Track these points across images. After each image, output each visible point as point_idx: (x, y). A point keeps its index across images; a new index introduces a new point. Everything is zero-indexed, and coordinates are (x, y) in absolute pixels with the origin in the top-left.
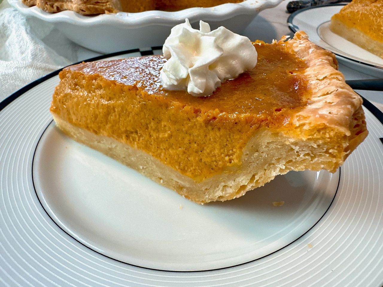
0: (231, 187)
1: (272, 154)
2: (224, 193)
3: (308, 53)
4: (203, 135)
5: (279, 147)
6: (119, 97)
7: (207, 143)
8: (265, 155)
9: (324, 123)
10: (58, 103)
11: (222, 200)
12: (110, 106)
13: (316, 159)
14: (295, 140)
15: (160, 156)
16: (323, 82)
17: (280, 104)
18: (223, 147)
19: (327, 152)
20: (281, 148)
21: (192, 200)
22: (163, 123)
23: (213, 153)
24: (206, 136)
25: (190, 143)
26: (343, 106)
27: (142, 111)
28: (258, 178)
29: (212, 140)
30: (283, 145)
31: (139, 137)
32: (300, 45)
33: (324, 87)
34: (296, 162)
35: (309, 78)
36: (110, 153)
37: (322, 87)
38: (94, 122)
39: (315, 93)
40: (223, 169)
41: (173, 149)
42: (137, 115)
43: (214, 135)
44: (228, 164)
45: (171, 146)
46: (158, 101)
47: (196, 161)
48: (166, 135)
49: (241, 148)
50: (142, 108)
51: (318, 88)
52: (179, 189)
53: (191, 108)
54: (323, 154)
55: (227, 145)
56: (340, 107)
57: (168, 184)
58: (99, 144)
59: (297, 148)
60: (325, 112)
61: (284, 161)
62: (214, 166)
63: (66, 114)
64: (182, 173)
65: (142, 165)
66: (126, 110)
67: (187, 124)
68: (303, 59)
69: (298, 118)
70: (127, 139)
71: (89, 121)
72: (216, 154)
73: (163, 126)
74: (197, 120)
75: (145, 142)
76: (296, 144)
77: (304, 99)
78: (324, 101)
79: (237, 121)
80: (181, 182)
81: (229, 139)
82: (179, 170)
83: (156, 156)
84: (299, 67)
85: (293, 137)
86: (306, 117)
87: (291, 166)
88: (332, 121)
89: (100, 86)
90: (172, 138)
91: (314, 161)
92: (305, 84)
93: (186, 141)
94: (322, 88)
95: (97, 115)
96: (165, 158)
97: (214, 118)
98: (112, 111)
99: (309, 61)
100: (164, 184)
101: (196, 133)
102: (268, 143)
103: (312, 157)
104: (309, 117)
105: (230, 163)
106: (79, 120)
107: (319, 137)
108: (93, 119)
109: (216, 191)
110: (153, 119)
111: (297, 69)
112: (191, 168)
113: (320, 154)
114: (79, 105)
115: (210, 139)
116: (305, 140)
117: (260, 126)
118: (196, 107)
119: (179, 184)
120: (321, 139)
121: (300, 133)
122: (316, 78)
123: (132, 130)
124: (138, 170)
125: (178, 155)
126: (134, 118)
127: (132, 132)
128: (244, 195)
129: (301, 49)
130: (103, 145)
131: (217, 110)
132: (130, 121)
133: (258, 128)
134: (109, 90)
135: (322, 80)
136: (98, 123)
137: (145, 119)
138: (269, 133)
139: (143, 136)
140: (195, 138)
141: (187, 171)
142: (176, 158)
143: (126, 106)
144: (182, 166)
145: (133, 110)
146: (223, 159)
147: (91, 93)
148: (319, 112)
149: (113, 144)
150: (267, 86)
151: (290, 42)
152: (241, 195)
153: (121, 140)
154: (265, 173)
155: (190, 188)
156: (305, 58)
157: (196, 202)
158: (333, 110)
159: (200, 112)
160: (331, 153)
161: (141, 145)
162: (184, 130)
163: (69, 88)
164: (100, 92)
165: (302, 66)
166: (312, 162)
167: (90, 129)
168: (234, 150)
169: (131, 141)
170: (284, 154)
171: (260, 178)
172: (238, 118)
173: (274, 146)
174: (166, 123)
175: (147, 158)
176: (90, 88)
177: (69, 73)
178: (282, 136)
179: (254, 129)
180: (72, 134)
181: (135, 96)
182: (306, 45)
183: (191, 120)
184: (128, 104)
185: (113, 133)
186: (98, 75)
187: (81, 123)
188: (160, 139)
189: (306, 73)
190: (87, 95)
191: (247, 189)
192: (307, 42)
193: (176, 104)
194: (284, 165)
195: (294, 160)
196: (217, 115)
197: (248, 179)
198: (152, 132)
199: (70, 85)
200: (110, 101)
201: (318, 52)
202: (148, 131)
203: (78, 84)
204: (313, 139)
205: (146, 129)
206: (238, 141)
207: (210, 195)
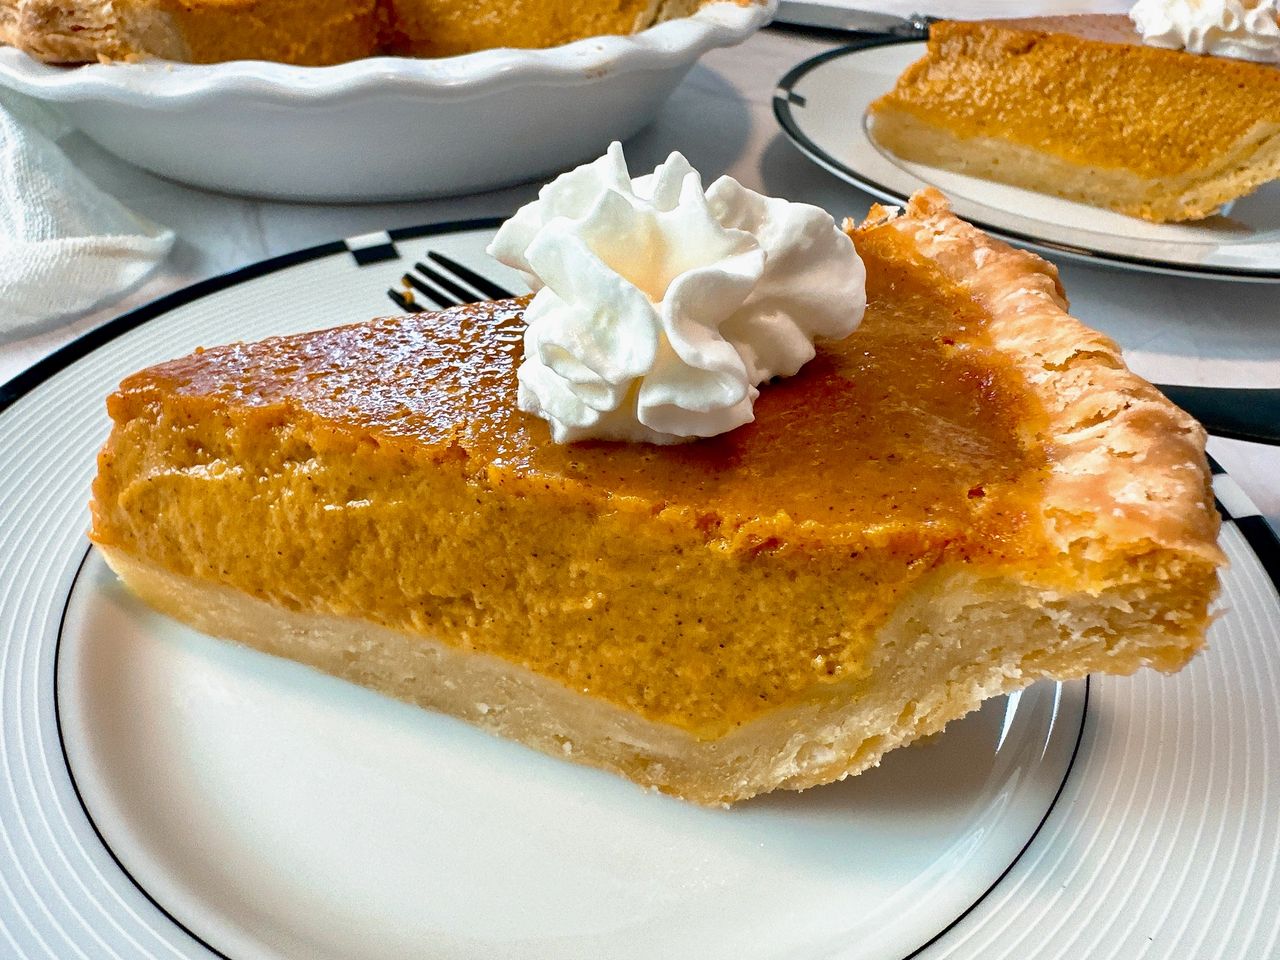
0: (830, 746)
1: (977, 638)
2: (805, 764)
3: (973, 263)
4: (731, 596)
5: (1005, 616)
6: (392, 486)
7: (743, 621)
8: (955, 642)
9: (1148, 539)
10: (124, 514)
11: (800, 787)
12: (355, 520)
13: (1123, 642)
14: (1062, 597)
15: (562, 672)
16: (1071, 375)
17: (971, 471)
18: (804, 628)
19: (1159, 619)
20: (1009, 619)
21: (687, 799)
22: (574, 568)
23: (767, 647)
24: (742, 597)
25: (680, 623)
26: (1175, 467)
27: (491, 531)
28: (929, 710)
29: (763, 609)
30: (1019, 611)
31: (479, 617)
32: (937, 238)
33: (1082, 397)
34: (1058, 656)
35: (1019, 362)
36: (349, 669)
37: (1073, 393)
38: (287, 577)
39: (1058, 417)
40: (809, 693)
41: (616, 644)
42: (471, 544)
43: (771, 595)
44: (823, 679)
45: (606, 636)
46: (554, 495)
47: (702, 678)
48: (589, 604)
49: (869, 628)
50: (490, 522)
51: (1060, 399)
52: (636, 766)
53: (686, 514)
54: (1145, 625)
55: (817, 621)
56: (1166, 471)
57: (593, 754)
58: (301, 639)
59: (1064, 617)
60: (1130, 491)
61: (1015, 655)
62: (771, 690)
63: (163, 548)
64: (649, 717)
65: (484, 701)
66: (425, 529)
67: (671, 565)
68: (959, 285)
69: (1054, 521)
70: (430, 624)
71: (265, 573)
72: (780, 652)
73: (574, 575)
74: (708, 549)
75: (507, 631)
76: (1059, 606)
77: (1028, 442)
78: (1104, 450)
79: (859, 547)
80: (641, 745)
81: (826, 605)
82: (640, 710)
83: (550, 670)
84: (964, 320)
85: (1057, 588)
86: (1079, 517)
87: (1041, 666)
88: (1166, 528)
89: (302, 449)
90: (612, 611)
91: (1116, 650)
92: (1013, 383)
93: (666, 617)
94: (1074, 399)
95: (302, 551)
96: (582, 675)
97: (773, 542)
98: (365, 534)
99: (987, 289)
100: (578, 758)
101: (704, 591)
102: (965, 608)
103: (1109, 637)
104: (1092, 517)
105: (831, 672)
106: (221, 569)
107: (1135, 580)
108: (285, 566)
109: (778, 761)
110: (535, 555)
111: (963, 328)
112: (688, 701)
113: (1136, 625)
114: (219, 519)
115: (756, 608)
116: (1096, 596)
117: (937, 563)
118: (701, 506)
119: (636, 751)
120: (1144, 587)
121: (1076, 573)
122: (1040, 362)
123: (452, 595)
124: (470, 718)
125: (636, 664)
126: (460, 555)
127: (449, 601)
128: (878, 765)
129: (945, 252)
130: (318, 642)
131: (782, 515)
132: (443, 566)
133: (933, 566)
134: (349, 464)
135: (1064, 368)
136: (306, 578)
137: (505, 555)
138: (973, 580)
139: (494, 612)
140: (701, 608)
141: (667, 710)
142: (627, 671)
143: (425, 517)
144: (650, 695)
145: (452, 530)
146: (804, 667)
147: (266, 475)
148: (1111, 493)
149: (368, 638)
150: (899, 403)
151: (901, 227)
152: (866, 766)
153: (407, 627)
154: (948, 695)
155: (678, 759)
156: (969, 282)
157: (703, 802)
158: (1150, 483)
159: (718, 524)
160: (1172, 621)
161: (488, 640)
162: (658, 583)
163: (166, 456)
164: (305, 470)
165: (973, 315)
166: (1110, 653)
167: (269, 593)
168: (846, 635)
169: (445, 630)
170: (1018, 634)
171: (934, 711)
172: (863, 538)
173: (985, 615)
174: (586, 567)
175: (511, 678)
176: (259, 456)
177: (157, 398)
178: (1013, 587)
179: (919, 572)
180: (186, 609)
181: (460, 479)
182: (957, 236)
183: (686, 551)
184: (431, 509)
185: (371, 604)
186: (289, 409)
187: (229, 579)
188: (562, 619)
189: (1003, 344)
190: (252, 482)
191: (889, 746)
192: (956, 223)
193: (626, 501)
194: (1018, 667)
195: (1052, 651)
196: (786, 533)
197: (892, 718)
198: (529, 597)
199: (169, 448)
200: (355, 503)
201: (1005, 260)
202: (516, 594)
203: (204, 439)
204: (1118, 587)
205: (507, 587)
206: (862, 609)
207: (754, 773)
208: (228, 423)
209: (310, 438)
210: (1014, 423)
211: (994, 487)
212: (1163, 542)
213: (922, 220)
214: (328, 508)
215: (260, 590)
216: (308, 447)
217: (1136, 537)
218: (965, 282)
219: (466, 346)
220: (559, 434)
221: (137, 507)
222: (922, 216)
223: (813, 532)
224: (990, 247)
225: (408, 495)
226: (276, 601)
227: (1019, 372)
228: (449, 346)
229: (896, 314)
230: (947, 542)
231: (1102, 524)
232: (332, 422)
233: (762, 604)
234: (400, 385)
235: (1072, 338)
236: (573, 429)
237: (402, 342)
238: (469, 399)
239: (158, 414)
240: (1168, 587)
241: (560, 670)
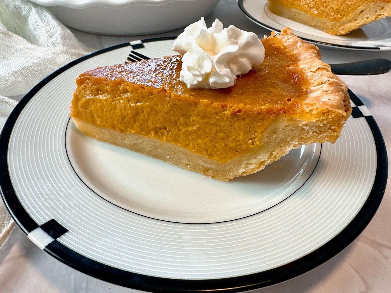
0: (252, 164)
1: (287, 134)
2: (246, 169)
3: (297, 47)
4: (229, 125)
5: (294, 128)
6: (148, 99)
7: (232, 132)
8: (282, 136)
9: (327, 108)
10: (80, 108)
11: (245, 175)
12: (138, 108)
13: (322, 135)
14: (306, 123)
15: (188, 147)
16: (317, 73)
17: (289, 95)
18: (246, 133)
19: (330, 128)
21: (218, 179)
22: (192, 119)
23: (237, 138)
24: (232, 125)
25: (217, 133)
26: (337, 93)
27: (172, 110)
28: (276, 154)
29: (237, 128)
30: (297, 127)
31: (168, 132)
32: (288, 40)
33: (319, 78)
35: (304, 70)
36: (135, 148)
38: (121, 123)
39: (312, 83)
40: (247, 150)
41: (201, 139)
42: (167, 113)
43: (239, 124)
44: (251, 146)
45: (199, 136)
46: (187, 100)
47: (222, 147)
48: (195, 128)
49: (262, 132)
50: (171, 107)
51: (313, 79)
52: (205, 171)
53: (219, 104)
54: (326, 130)
55: (250, 131)
56: (335, 94)
57: (195, 168)
58: (123, 141)
59: (307, 128)
60: (325, 99)
61: (296, 139)
62: (238, 149)
63: (89, 117)
64: (209, 158)
65: (168, 155)
66: (155, 110)
67: (215, 117)
68: (293, 53)
69: (306, 105)
70: (156, 135)
71: (116, 122)
72: (241, 139)
73: (191, 121)
74: (224, 113)
75: (174, 136)
76: (306, 125)
77: (304, 89)
78: (321, 90)
79: (260, 111)
80: (207, 165)
81: (252, 127)
82: (206, 156)
83: (185, 146)
84: (292, 61)
85: (305, 121)
86: (313, 104)
87: (303, 142)
88: (332, 106)
89: (125, 91)
90: (200, 130)
91: (320, 137)
92: (302, 76)
93: (213, 131)
94: (316, 79)
95: (125, 116)
96: (193, 147)
97: (239, 111)
98: (141, 111)
99: (300, 54)
100: (191, 169)
101: (223, 124)
102: (285, 126)
103: (318, 133)
104: (315, 104)
105: (253, 144)
106: (104, 122)
107: (324, 118)
108: (120, 120)
109: (240, 168)
110: (182, 116)
111: (292, 63)
112: (218, 153)
113: (324, 130)
114: (104, 109)
115: (235, 128)
116: (314, 122)
117: (278, 114)
118: (222, 103)
119: (206, 167)
120: (326, 120)
121: (310, 117)
122: (310, 70)
123: (161, 127)
124: (165, 160)
125: (206, 144)
126: (164, 116)
127: (161, 129)
128: (264, 168)
129: (290, 44)
130: (127, 142)
131: (242, 104)
132: (160, 119)
133: (277, 116)
134: (137, 94)
135: (315, 72)
136: (125, 123)
137: (175, 116)
138: (286, 119)
139: (172, 131)
140: (222, 129)
141: (213, 156)
142: (204, 146)
143: (155, 107)
144: (209, 152)
145: (162, 110)
146: (246, 143)
147: (116, 97)
148: (321, 99)
149: (140, 140)
150: (273, 80)
151: (279, 37)
152: (261, 169)
153: (150, 136)
154: (281, 150)
155: (215, 169)
156: (295, 52)
157: (221, 180)
158: (330, 97)
159: (227, 107)
160: (333, 129)
161: (170, 138)
162: (212, 122)
163: (91, 93)
165: (295, 59)
166: (318, 137)
167: (117, 128)
168: (257, 134)
169: (159, 136)
170: (297, 133)
171: (277, 154)
172: (261, 109)
173: (289, 128)
174: (194, 118)
175: (175, 149)
176: (115, 92)
177: (89, 79)
178: (296, 121)
179: (274, 117)
180: (94, 134)
181: (164, 97)
182: (293, 40)
183: (218, 114)
184: (157, 105)
185: (142, 130)
186: (122, 81)
187: (107, 124)
188: (188, 132)
189: (301, 67)
190: (113, 99)
191: (267, 164)
192: (294, 37)
193: (205, 101)
194: (297, 142)
195: (305, 137)
196: (243, 109)
197: (267, 156)
198: (181, 127)
199: (92, 91)
200: (138, 103)
201: (305, 46)
202: (177, 126)
203: (101, 89)
204: (320, 120)
205: (175, 124)
206: (260, 127)
207: (234, 172)
208: (107, 84)
209: (128, 88)
210: (301, 84)
211: (294, 99)
212: (330, 109)
213: (285, 36)
214: (132, 105)
215: (114, 127)
216: (127, 90)
217: (325, 107)
218: (294, 52)
219: (165, 66)
220: (189, 86)
221: (83, 107)
222: (285, 35)
223: (249, 108)
224: (301, 43)
225: (151, 101)
226: (118, 130)
227: (304, 73)
228: (161, 66)
229: (275, 60)
230: (281, 110)
231: (317, 105)
232: (133, 83)
233: (236, 127)
234: (149, 75)
235: (318, 65)
236: (192, 85)
237: (149, 65)
238: (166, 79)
239: (89, 83)
240: (331, 120)
241: (187, 146)
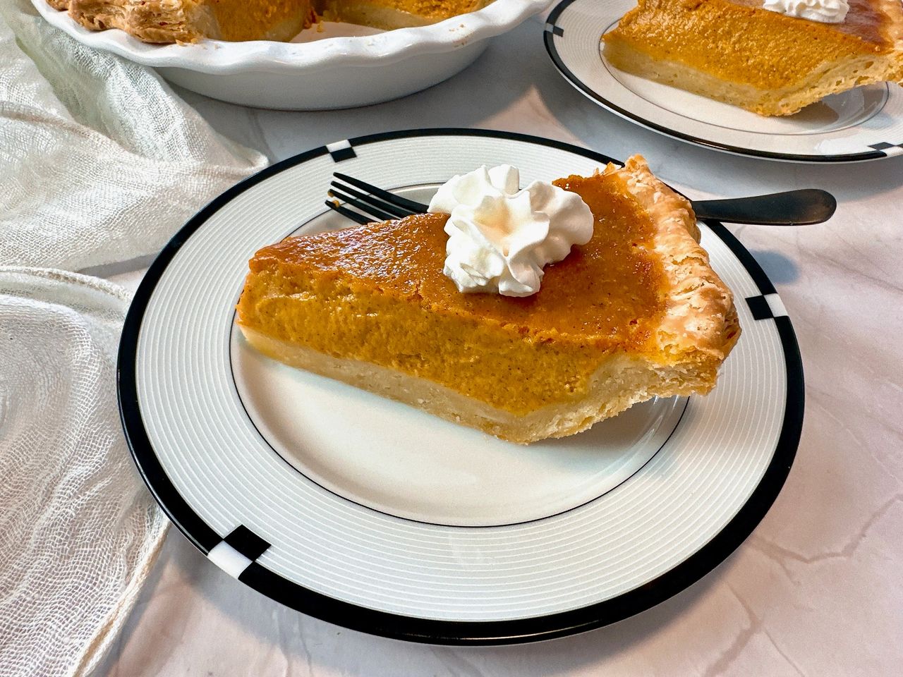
0: (571, 420)
1: (630, 380)
2: (560, 427)
3: (653, 200)
4: (532, 360)
5: (640, 372)
6: (388, 309)
7: (536, 370)
8: (621, 381)
9: (694, 346)
10: (258, 313)
11: (558, 437)
12: (370, 321)
13: (685, 384)
14: (661, 366)
16: (683, 267)
17: (633, 312)
18: (561, 374)
19: (698, 375)
20: (642, 374)
21: (510, 441)
22: (466, 346)
23: (546, 380)
24: (536, 360)
25: (510, 369)
26: (713, 315)
27: (431, 330)
28: (611, 407)
29: (545, 365)
30: (645, 370)
31: (423, 363)
32: (638, 184)
33: (685, 279)
34: (661, 388)
35: (663, 259)
36: (360, 383)
37: (682, 276)
38: (337, 343)
39: (675, 287)
40: (563, 399)
41: (482, 377)
42: (422, 334)
43: (548, 360)
44: (569, 394)
45: (478, 373)
46: (460, 317)
47: (519, 391)
48: (472, 360)
49: (588, 375)
50: (431, 326)
51: (677, 279)
52: (488, 427)
53: (515, 327)
54: (693, 378)
55: (567, 371)
56: (709, 317)
57: (469, 421)
58: (338, 370)
59: (662, 374)
60: (691, 326)
61: (645, 387)
62: (547, 397)
63: (276, 329)
64: (495, 407)
65: (421, 398)
66: (402, 327)
67: (508, 347)
68: (645, 211)
69: (661, 336)
70: (400, 366)
71: (326, 342)
72: (551, 382)
73: (466, 349)
74: (523, 341)
75: (434, 370)
76: (661, 369)
77: (661, 298)
78: (688, 305)
79: (584, 344)
80: (489, 418)
81: (571, 365)
82: (491, 404)
83: (453, 386)
84: (644, 233)
85: (659, 363)
86: (671, 336)
87: (654, 392)
88: (702, 342)
89: (346, 290)
90: (481, 364)
91: (682, 387)
92: (658, 269)
93: (504, 366)
94: (682, 279)
95: (344, 334)
96: (467, 389)
97: (550, 340)
98: (374, 327)
99: (657, 215)
100: (462, 423)
101: (521, 357)
102: (625, 369)
103: (680, 382)
104: (676, 335)
105: (572, 391)
106: (305, 339)
107: (688, 362)
108: (336, 339)
109: (548, 427)
110: (450, 340)
111: (642, 237)
112: (512, 400)
113: (690, 378)
114: (306, 318)
115: (542, 365)
116: (674, 367)
117: (615, 351)
118: (521, 324)
119: (488, 420)
120: (691, 364)
121: (666, 358)
122: (671, 260)
123: (411, 354)
124: (414, 405)
125: (491, 385)
126: (417, 338)
127: (410, 356)
128: (590, 428)
129: (641, 192)
130: (345, 371)
131: (554, 330)
132: (409, 342)
133: (613, 353)
134: (369, 299)
135: (682, 263)
136: (345, 345)
137: (436, 339)
138: (628, 358)
139: (429, 362)
140: (519, 363)
141: (503, 405)
142: (487, 388)
143: (402, 322)
144: (496, 398)
145: (414, 328)
146: (561, 388)
147: (328, 300)
148: (685, 326)
149: (370, 370)
150: (608, 277)
151: (622, 175)
152: (585, 429)
153: (389, 366)
154: (619, 402)
155: (506, 424)
156: (649, 210)
157: (516, 443)
158: (701, 322)
159: (528, 331)
160: (703, 377)
161: (426, 373)
162: (501, 353)
163: (280, 289)
164: (348, 299)
165: (645, 228)
166: (680, 388)
167: (327, 351)
168: (578, 377)
169: (407, 368)
170: (645, 379)
171: (613, 408)
172: (586, 340)
173: (633, 372)
174: (472, 346)
175: (435, 390)
176: (326, 292)
177: (275, 263)
178: (643, 361)
179: (607, 355)
180: (281, 355)
181: (418, 308)
182: (648, 184)
183: (514, 342)
184: (405, 319)
185: (374, 357)
186: (340, 272)
187: (307, 343)
188: (460, 366)
189: (658, 249)
190: (322, 302)
191: (595, 421)
192: (648, 176)
193: (490, 321)
194: (645, 391)
195: (659, 386)
196: (555, 337)
197: (596, 410)
198: (446, 357)
199: (281, 286)
200: (370, 314)
201: (666, 200)
202: (440, 355)
203: (299, 283)
204: (682, 363)
205: (436, 352)
206: (585, 367)
207: (539, 431)
208: (311, 277)
209: (350, 286)
210: (656, 288)
211: (641, 320)
212: (699, 348)
213: (632, 172)
214: (358, 316)
215: (322, 349)
216: (349, 289)
217: (690, 345)
218: (648, 210)
221: (265, 309)
222: (633, 169)
223: (566, 337)
224: (662, 192)
225: (395, 313)
226: (330, 353)
227: (662, 264)
229: (613, 228)
230: (618, 344)
231: (678, 339)
233: (544, 363)
235: (685, 250)
236: (466, 288)
239: (276, 270)
241: (458, 387)
